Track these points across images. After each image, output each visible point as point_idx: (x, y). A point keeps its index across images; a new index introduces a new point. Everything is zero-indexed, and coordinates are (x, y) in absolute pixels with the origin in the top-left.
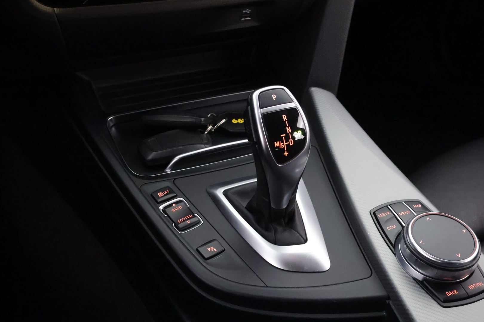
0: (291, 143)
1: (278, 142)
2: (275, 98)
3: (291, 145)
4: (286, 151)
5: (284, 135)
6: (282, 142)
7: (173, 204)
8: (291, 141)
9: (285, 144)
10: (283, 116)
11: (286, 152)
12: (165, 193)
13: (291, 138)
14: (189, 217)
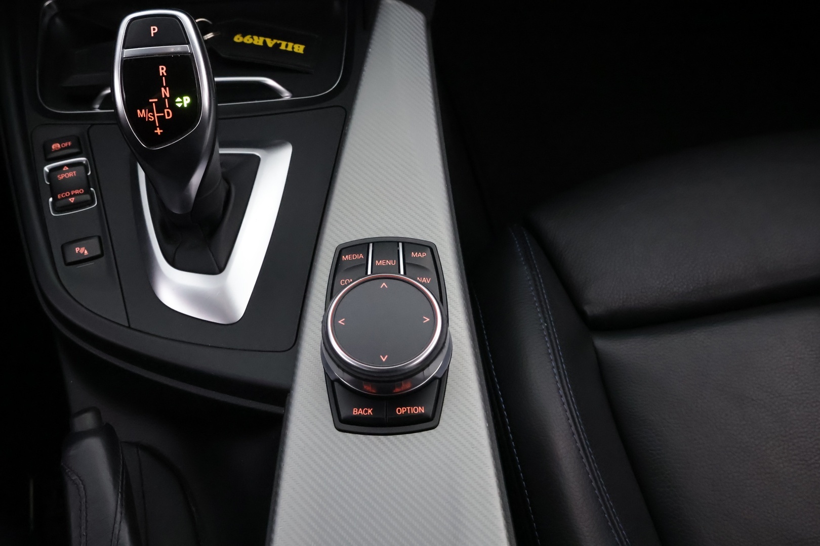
0: (169, 115)
1: (143, 111)
2: (154, 33)
3: (167, 118)
4: (158, 127)
5: (156, 100)
6: (151, 111)
7: (65, 167)
8: (168, 113)
9: (156, 115)
10: (161, 67)
11: (158, 129)
12: (63, 145)
13: (167, 107)
14: (77, 192)
